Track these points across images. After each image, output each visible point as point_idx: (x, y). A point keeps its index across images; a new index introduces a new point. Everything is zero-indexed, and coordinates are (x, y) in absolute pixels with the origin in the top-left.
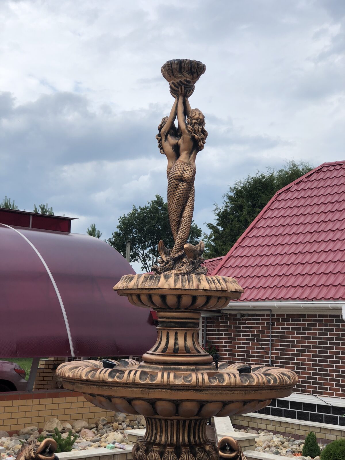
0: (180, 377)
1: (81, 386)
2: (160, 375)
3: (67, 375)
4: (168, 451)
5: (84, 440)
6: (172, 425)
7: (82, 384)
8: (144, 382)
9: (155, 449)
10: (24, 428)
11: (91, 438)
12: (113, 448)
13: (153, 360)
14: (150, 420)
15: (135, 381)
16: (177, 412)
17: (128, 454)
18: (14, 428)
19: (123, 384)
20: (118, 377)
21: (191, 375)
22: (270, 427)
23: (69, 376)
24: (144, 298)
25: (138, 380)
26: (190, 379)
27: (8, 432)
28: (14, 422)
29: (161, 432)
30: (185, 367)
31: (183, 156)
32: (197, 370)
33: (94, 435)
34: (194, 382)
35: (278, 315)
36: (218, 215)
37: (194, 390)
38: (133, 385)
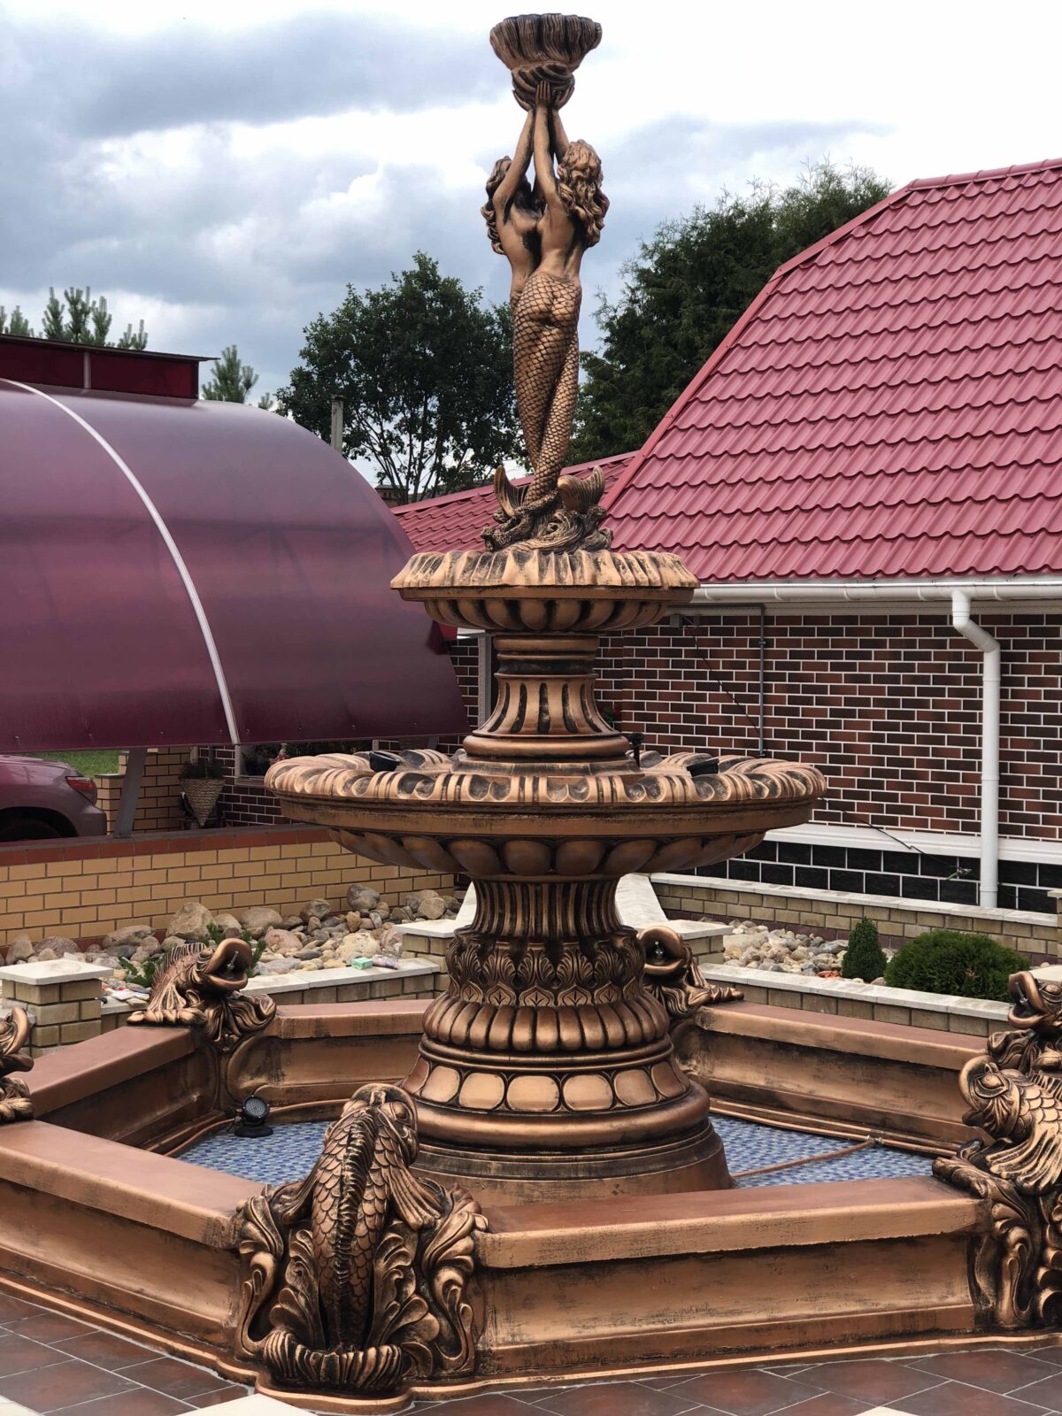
0: (562, 787)
1: (333, 811)
2: (515, 782)
3: (298, 789)
4: (531, 951)
5: (280, 956)
6: (538, 895)
7: (332, 807)
8: (482, 800)
9: (500, 948)
10: (116, 929)
11: (294, 951)
12: (369, 967)
13: (491, 750)
14: (485, 885)
15: (459, 797)
16: (552, 864)
17: (407, 983)
18: (90, 931)
19: (433, 806)
20: (421, 791)
21: (585, 783)
22: (758, 913)
23: (303, 790)
24: (466, 608)
25: (467, 796)
26: (583, 790)
27: (76, 941)
28: (89, 914)
30: (567, 765)
31: (551, 260)
32: (594, 771)
33: (300, 944)
34: (592, 798)
35: (782, 620)
36: (609, 325)
37: (592, 815)
38: (455, 806)
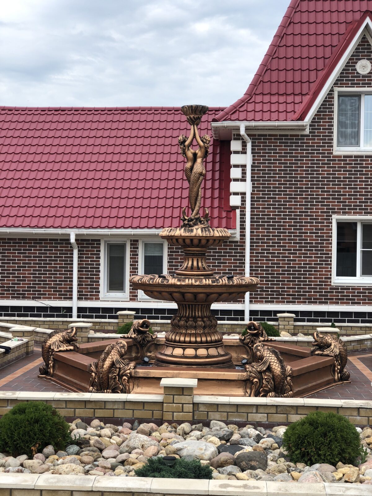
29: (198, 311)
